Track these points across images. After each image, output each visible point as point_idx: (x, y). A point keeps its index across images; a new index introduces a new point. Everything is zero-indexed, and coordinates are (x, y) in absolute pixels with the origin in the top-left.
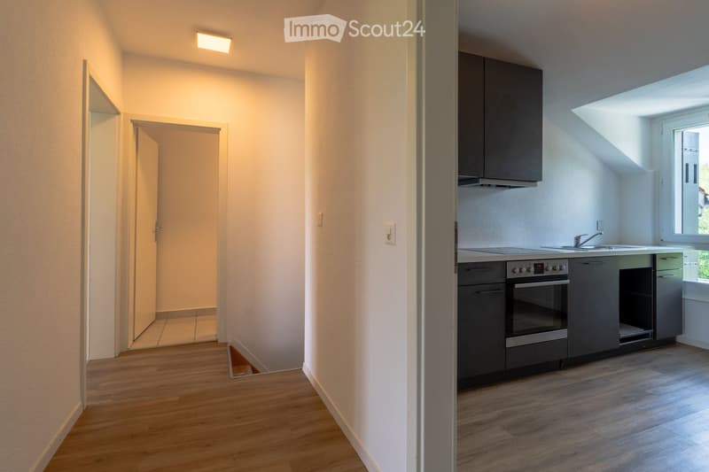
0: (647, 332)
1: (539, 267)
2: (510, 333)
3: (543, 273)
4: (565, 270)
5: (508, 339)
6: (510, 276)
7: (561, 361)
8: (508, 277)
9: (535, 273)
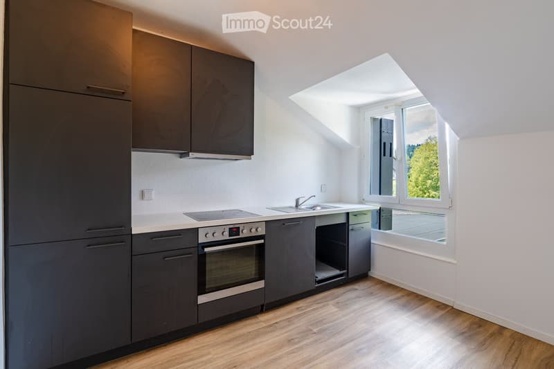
0: (342, 272)
1: (234, 230)
2: (202, 290)
3: (239, 235)
4: (262, 231)
5: (199, 297)
6: (202, 240)
7: (262, 306)
8: (199, 242)
9: (230, 236)
